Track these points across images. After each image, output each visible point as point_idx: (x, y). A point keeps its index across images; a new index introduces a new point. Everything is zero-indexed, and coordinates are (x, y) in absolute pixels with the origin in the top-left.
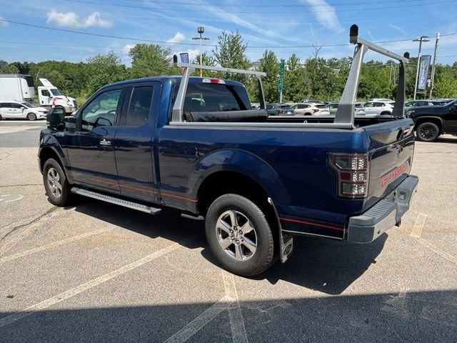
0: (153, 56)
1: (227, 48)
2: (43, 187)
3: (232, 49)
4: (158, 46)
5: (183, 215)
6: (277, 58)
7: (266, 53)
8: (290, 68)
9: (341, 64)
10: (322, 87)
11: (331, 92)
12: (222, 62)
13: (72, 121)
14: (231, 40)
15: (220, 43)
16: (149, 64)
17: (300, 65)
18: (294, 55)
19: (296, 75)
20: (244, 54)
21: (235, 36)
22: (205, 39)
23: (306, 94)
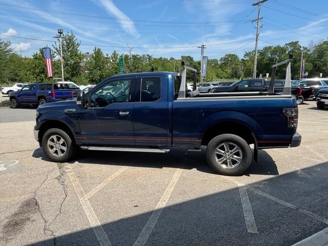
1: (65, 44)
3: (69, 45)
5: (189, 150)
6: (103, 53)
7: (96, 49)
9: (142, 59)
14: (67, 38)
18: (115, 52)
20: (78, 49)
21: (70, 35)
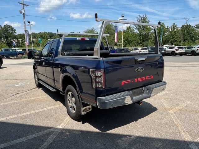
0: (109, 28)
2: (34, 80)
4: (111, 24)
5: (61, 93)
6: (165, 25)
8: (172, 30)
10: (188, 38)
11: (194, 41)
12: (138, 29)
13: (37, 55)
14: (142, 19)
15: (137, 20)
16: (107, 32)
17: (177, 28)
18: (174, 24)
19: (175, 33)
21: (144, 17)
22: (125, 19)
23: (180, 42)
